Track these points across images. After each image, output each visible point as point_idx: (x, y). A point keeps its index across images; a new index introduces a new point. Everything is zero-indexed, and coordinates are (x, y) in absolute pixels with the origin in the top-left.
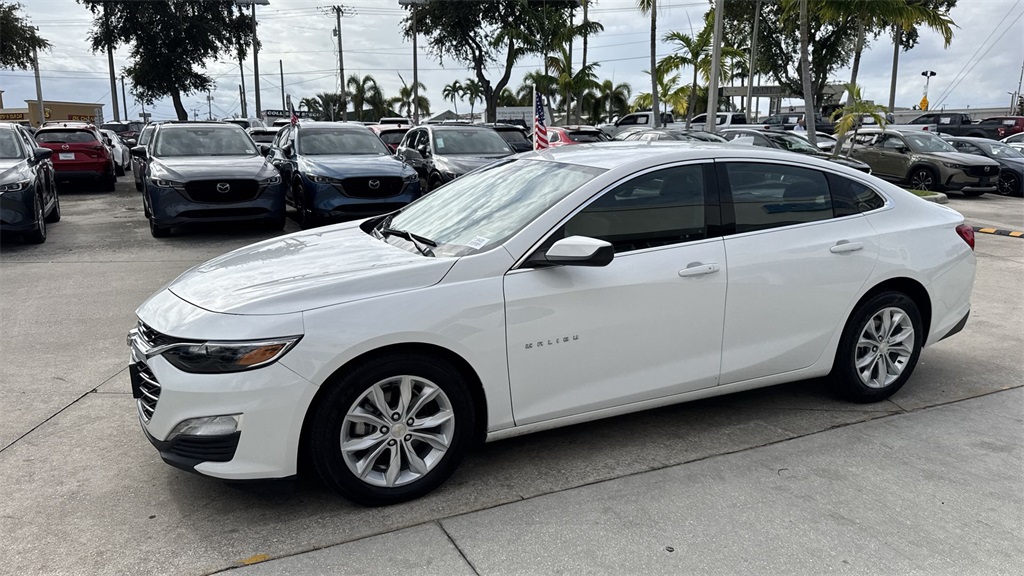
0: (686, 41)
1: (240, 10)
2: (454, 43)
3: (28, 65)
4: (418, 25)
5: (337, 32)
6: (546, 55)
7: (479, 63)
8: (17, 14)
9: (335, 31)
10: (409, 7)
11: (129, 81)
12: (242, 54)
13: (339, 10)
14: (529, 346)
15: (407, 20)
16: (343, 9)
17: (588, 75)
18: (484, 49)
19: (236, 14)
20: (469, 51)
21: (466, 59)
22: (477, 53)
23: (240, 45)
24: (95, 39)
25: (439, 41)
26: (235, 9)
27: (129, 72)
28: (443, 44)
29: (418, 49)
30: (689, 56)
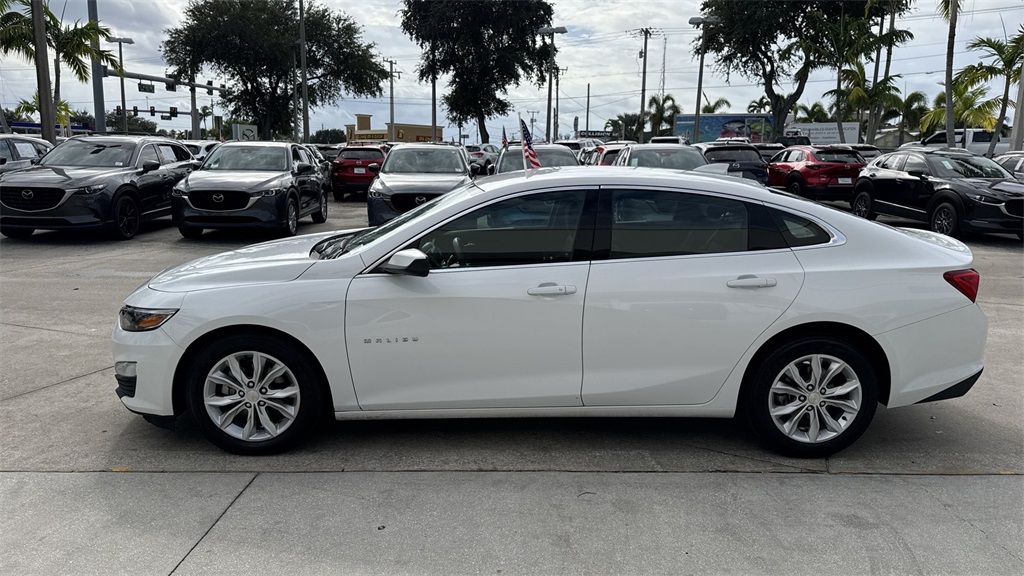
0: (998, 48)
1: (543, 39)
2: (744, 59)
3: (378, 93)
4: (709, 42)
5: (643, 54)
6: (840, 68)
7: (769, 79)
8: (373, 51)
9: (641, 53)
10: (701, 26)
11: (445, 106)
12: (542, 79)
13: (647, 33)
14: (368, 341)
15: (700, 38)
16: (651, 31)
17: (889, 89)
18: (775, 65)
19: (539, 43)
20: (760, 67)
21: (757, 75)
22: (768, 68)
23: (541, 72)
24: (422, 71)
25: (728, 59)
26: (538, 39)
27: (447, 99)
28: (731, 61)
29: (705, 68)
30: (1000, 65)
